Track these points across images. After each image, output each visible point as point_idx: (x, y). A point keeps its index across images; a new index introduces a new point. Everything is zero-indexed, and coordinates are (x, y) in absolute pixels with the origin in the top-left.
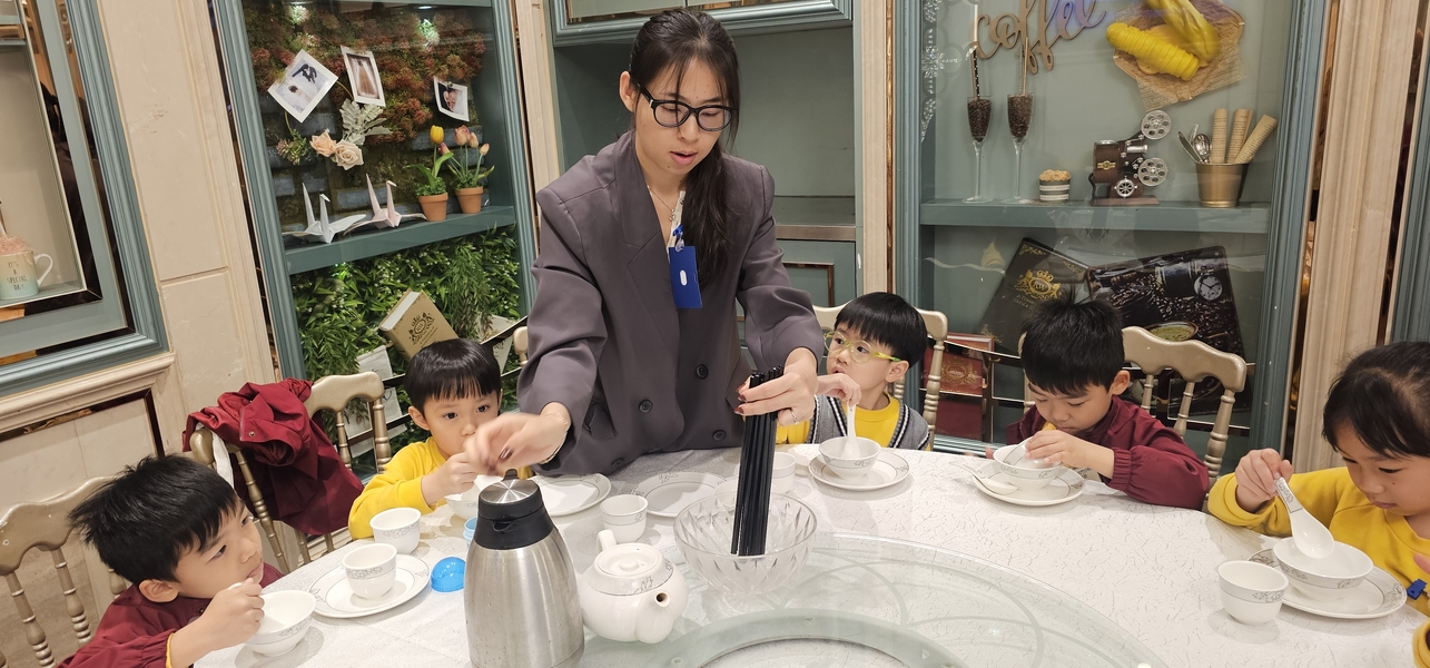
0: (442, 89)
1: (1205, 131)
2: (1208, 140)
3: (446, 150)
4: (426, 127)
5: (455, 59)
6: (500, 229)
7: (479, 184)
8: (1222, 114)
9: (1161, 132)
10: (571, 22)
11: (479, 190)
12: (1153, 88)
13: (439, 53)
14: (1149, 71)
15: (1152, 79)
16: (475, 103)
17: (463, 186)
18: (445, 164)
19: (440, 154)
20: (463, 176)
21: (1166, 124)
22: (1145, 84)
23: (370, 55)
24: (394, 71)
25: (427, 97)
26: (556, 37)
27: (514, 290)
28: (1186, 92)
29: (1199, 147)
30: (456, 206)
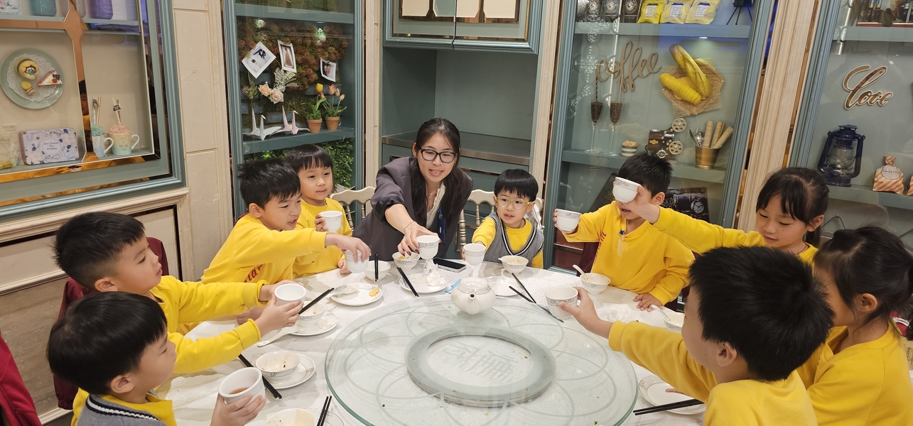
0: (324, 64)
1: (702, 130)
2: (703, 135)
3: (323, 96)
4: (315, 83)
5: (332, 49)
6: (346, 140)
7: (338, 115)
8: (710, 124)
9: (682, 129)
10: (394, 35)
11: (338, 118)
12: (679, 107)
13: (325, 46)
14: (678, 98)
15: (680, 102)
17: (330, 116)
18: (321, 103)
19: (320, 98)
20: (330, 110)
21: (684, 125)
22: (676, 104)
23: (291, 45)
24: (302, 54)
25: (316, 68)
26: (385, 42)
27: (349, 172)
28: (695, 111)
29: (698, 138)
30: (325, 125)
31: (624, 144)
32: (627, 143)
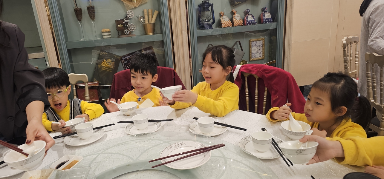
1: (142, 15)
8: (145, 11)
9: (132, 16)
12: (128, 4)
22: (125, 3)
31: (103, 31)
32: (104, 30)
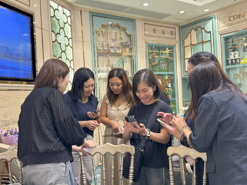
0: (168, 83)
3: (168, 91)
4: (165, 88)
5: (169, 80)
6: (173, 101)
10: (184, 76)
11: (171, 96)
13: (168, 80)
16: (171, 85)
18: (167, 92)
19: (167, 91)
20: (169, 94)
23: (160, 80)
24: (162, 81)
25: (166, 84)
26: (182, 78)
27: (175, 109)
